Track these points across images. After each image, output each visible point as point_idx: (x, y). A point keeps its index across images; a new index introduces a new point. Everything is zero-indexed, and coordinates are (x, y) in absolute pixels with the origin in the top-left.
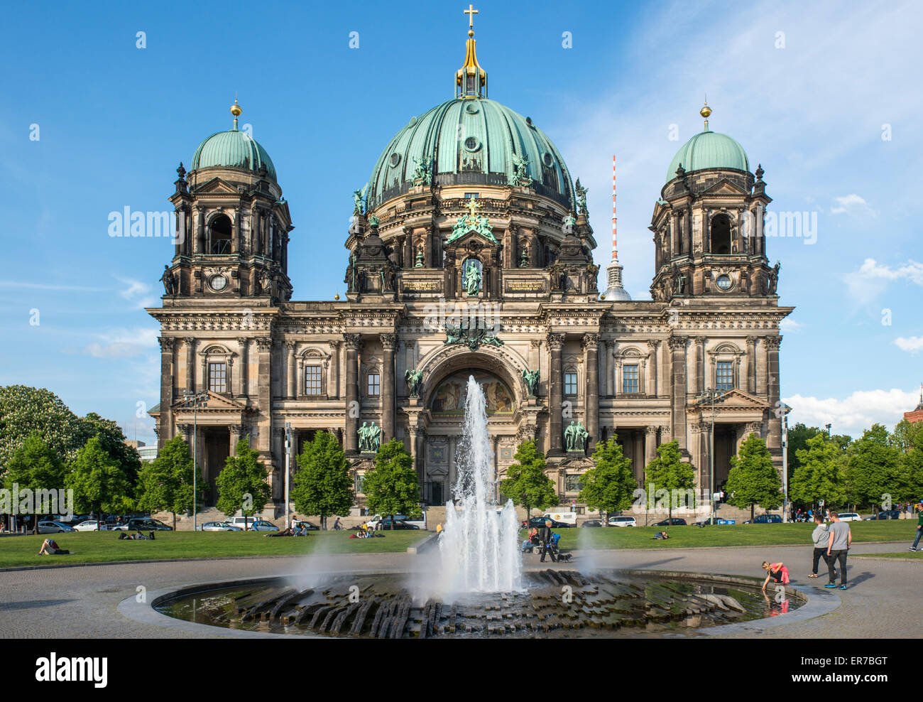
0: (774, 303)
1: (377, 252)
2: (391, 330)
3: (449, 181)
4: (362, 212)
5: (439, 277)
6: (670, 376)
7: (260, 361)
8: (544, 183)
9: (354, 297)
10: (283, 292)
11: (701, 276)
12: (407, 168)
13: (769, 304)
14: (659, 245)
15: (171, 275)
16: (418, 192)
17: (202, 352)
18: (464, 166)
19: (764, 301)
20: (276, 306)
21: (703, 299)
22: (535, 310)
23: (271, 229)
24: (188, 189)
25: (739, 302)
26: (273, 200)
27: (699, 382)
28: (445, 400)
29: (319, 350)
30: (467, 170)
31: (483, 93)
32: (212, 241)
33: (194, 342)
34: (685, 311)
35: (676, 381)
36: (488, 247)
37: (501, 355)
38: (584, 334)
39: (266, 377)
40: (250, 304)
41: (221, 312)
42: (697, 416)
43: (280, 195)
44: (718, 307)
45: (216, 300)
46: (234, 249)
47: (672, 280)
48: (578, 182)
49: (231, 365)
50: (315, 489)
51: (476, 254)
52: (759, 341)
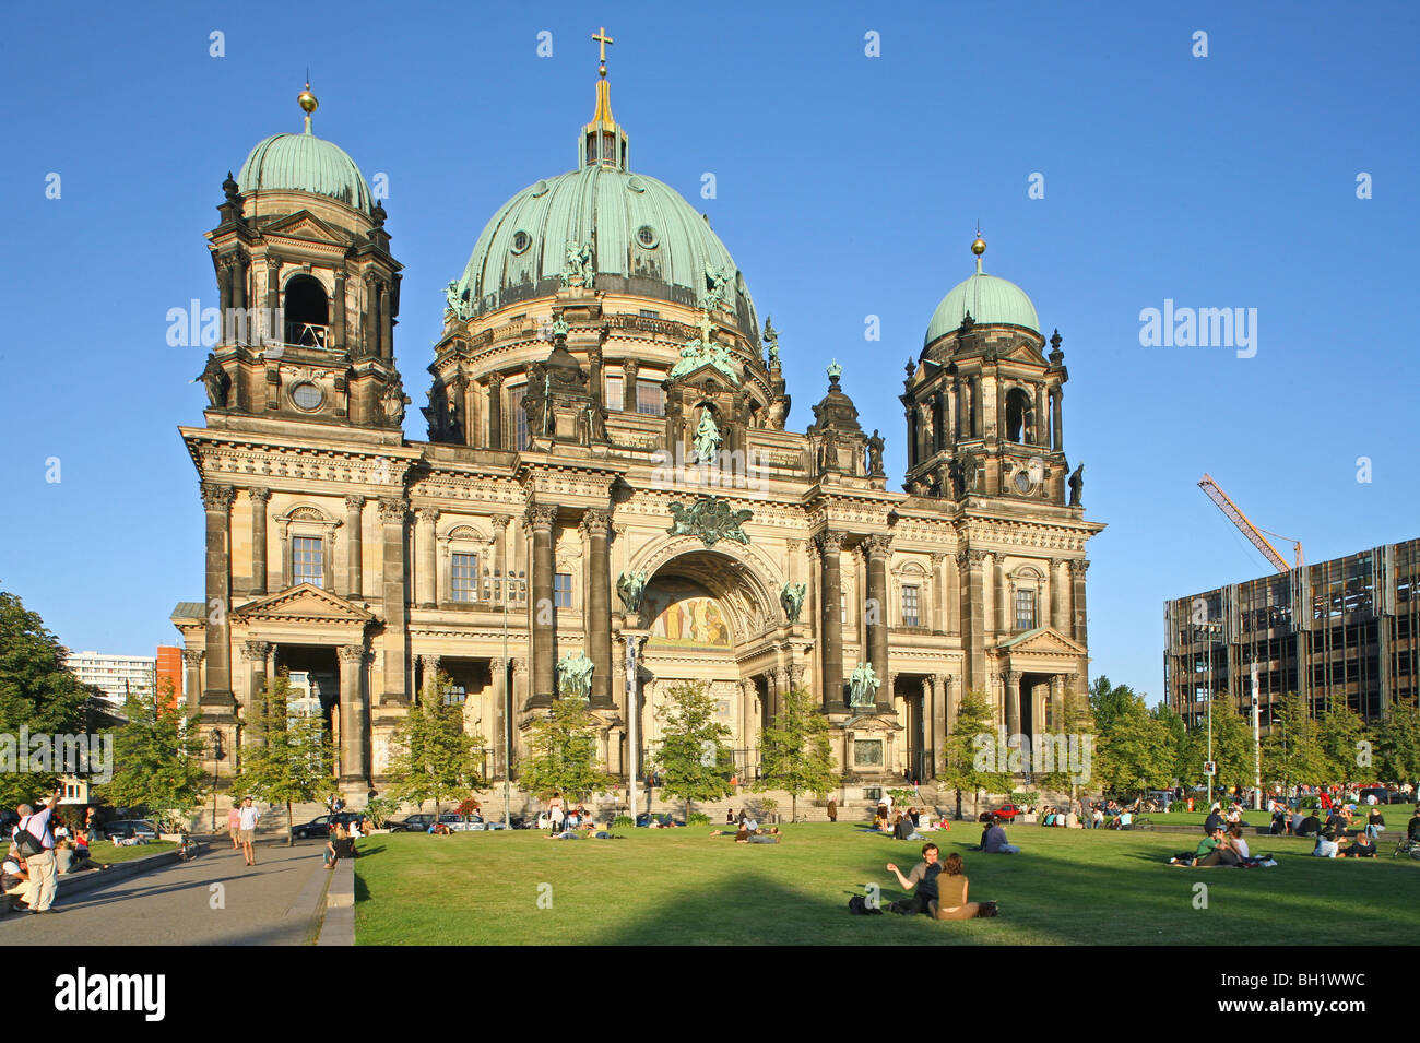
0: (1079, 516)
1: (571, 377)
2: (603, 504)
3: (617, 287)
5: (659, 429)
6: (959, 605)
7: (386, 539)
8: (737, 313)
9: (545, 445)
11: (996, 470)
12: (544, 258)
13: (1074, 517)
16: (573, 296)
17: (281, 515)
18: (638, 268)
21: (1003, 502)
25: (1042, 511)
27: (998, 616)
29: (476, 527)
33: (265, 496)
35: (973, 613)
36: (728, 391)
37: (749, 558)
39: (395, 567)
40: (370, 438)
46: (333, 340)
47: (962, 471)
49: (332, 543)
52: (1064, 566)
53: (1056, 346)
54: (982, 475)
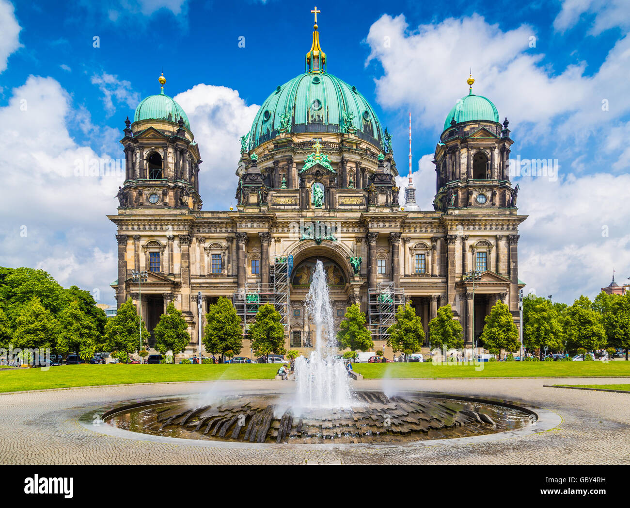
0: (514, 213)
1: (256, 178)
2: (266, 230)
3: (302, 130)
5: (296, 195)
7: (182, 251)
8: (364, 131)
9: (241, 209)
10: (196, 205)
12: (275, 121)
13: (511, 214)
14: (439, 173)
15: (123, 193)
16: (282, 138)
17: (144, 245)
18: (312, 119)
19: (508, 212)
21: (467, 211)
22: (358, 218)
23: (187, 162)
24: (132, 135)
25: (491, 212)
26: (188, 142)
27: (464, 266)
28: (301, 277)
29: (220, 244)
30: (314, 123)
31: (324, 69)
32: (149, 170)
33: (139, 239)
35: (449, 265)
37: (337, 248)
38: (390, 234)
41: (156, 218)
43: (193, 139)
44: (477, 216)
45: (152, 211)
46: (163, 175)
48: (386, 131)
49: (162, 254)
51: (320, 179)
52: (504, 239)
53: (506, 126)
54: (457, 198)
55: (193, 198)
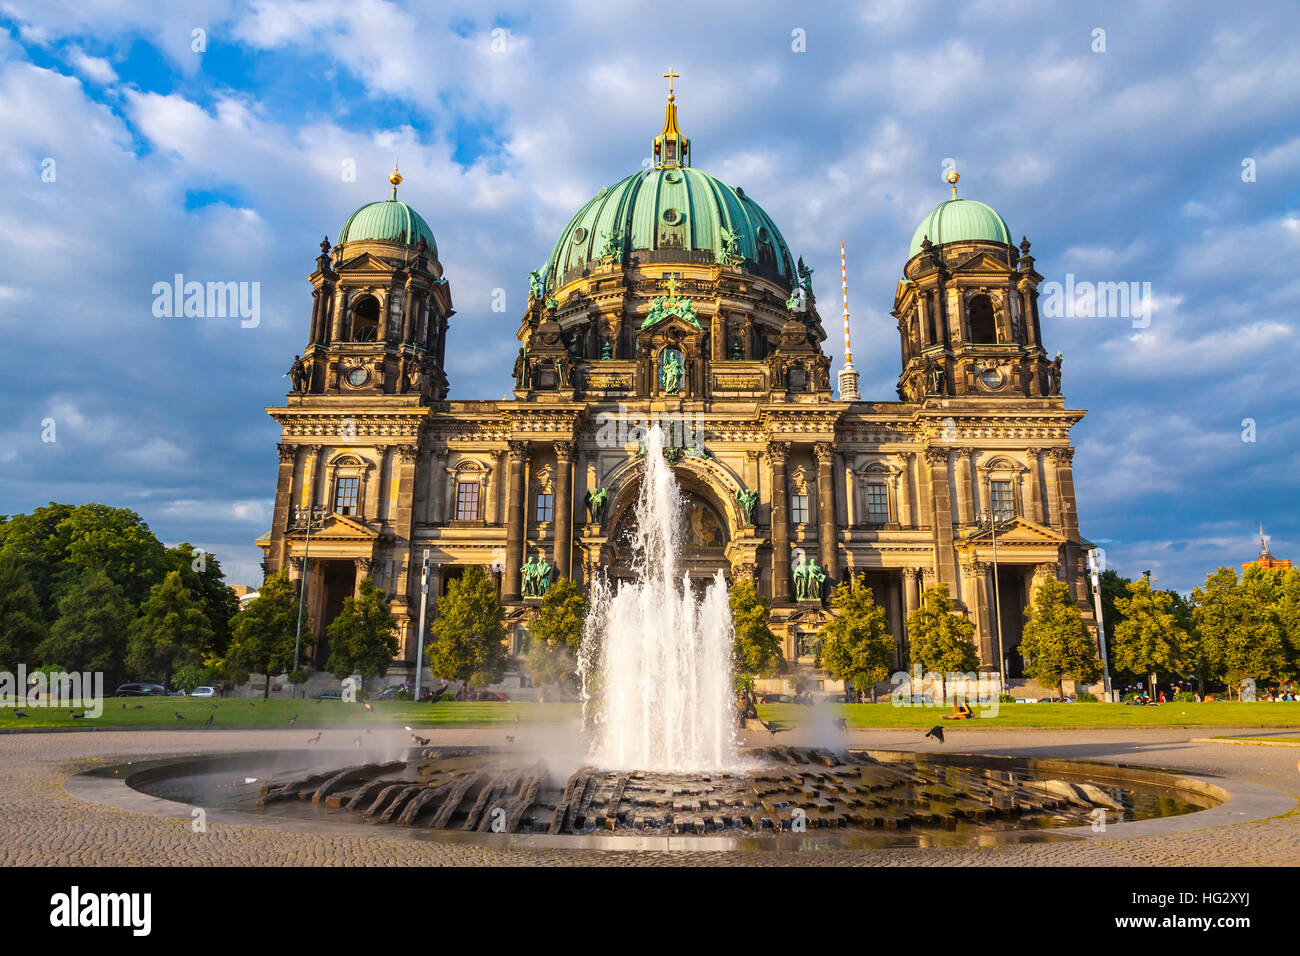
0: (1059, 405)
1: (554, 339)
2: (569, 436)
3: (644, 259)
4: (539, 296)
5: (631, 371)
6: (930, 498)
7: (402, 475)
8: (759, 262)
9: (523, 395)
10: (437, 390)
11: (962, 371)
12: (594, 245)
13: (1053, 407)
14: (905, 334)
15: (302, 367)
16: (606, 272)
17: (331, 463)
18: (663, 242)
19: (1046, 403)
20: (427, 406)
22: (751, 413)
23: (427, 314)
24: (332, 267)
25: (1013, 404)
26: (431, 279)
27: (969, 508)
29: (478, 462)
30: (666, 246)
31: (686, 161)
32: (355, 327)
33: (322, 451)
34: (943, 415)
35: (938, 506)
36: (692, 334)
37: (709, 471)
38: (815, 444)
39: (407, 496)
40: (395, 403)
41: (358, 413)
42: (971, 555)
43: (441, 274)
44: (986, 410)
45: (353, 398)
46: (380, 335)
47: (924, 376)
48: (800, 261)
49: (365, 481)
50: (458, 641)
51: (677, 343)
52: (1043, 455)
53: (1026, 251)
55: (432, 377)
